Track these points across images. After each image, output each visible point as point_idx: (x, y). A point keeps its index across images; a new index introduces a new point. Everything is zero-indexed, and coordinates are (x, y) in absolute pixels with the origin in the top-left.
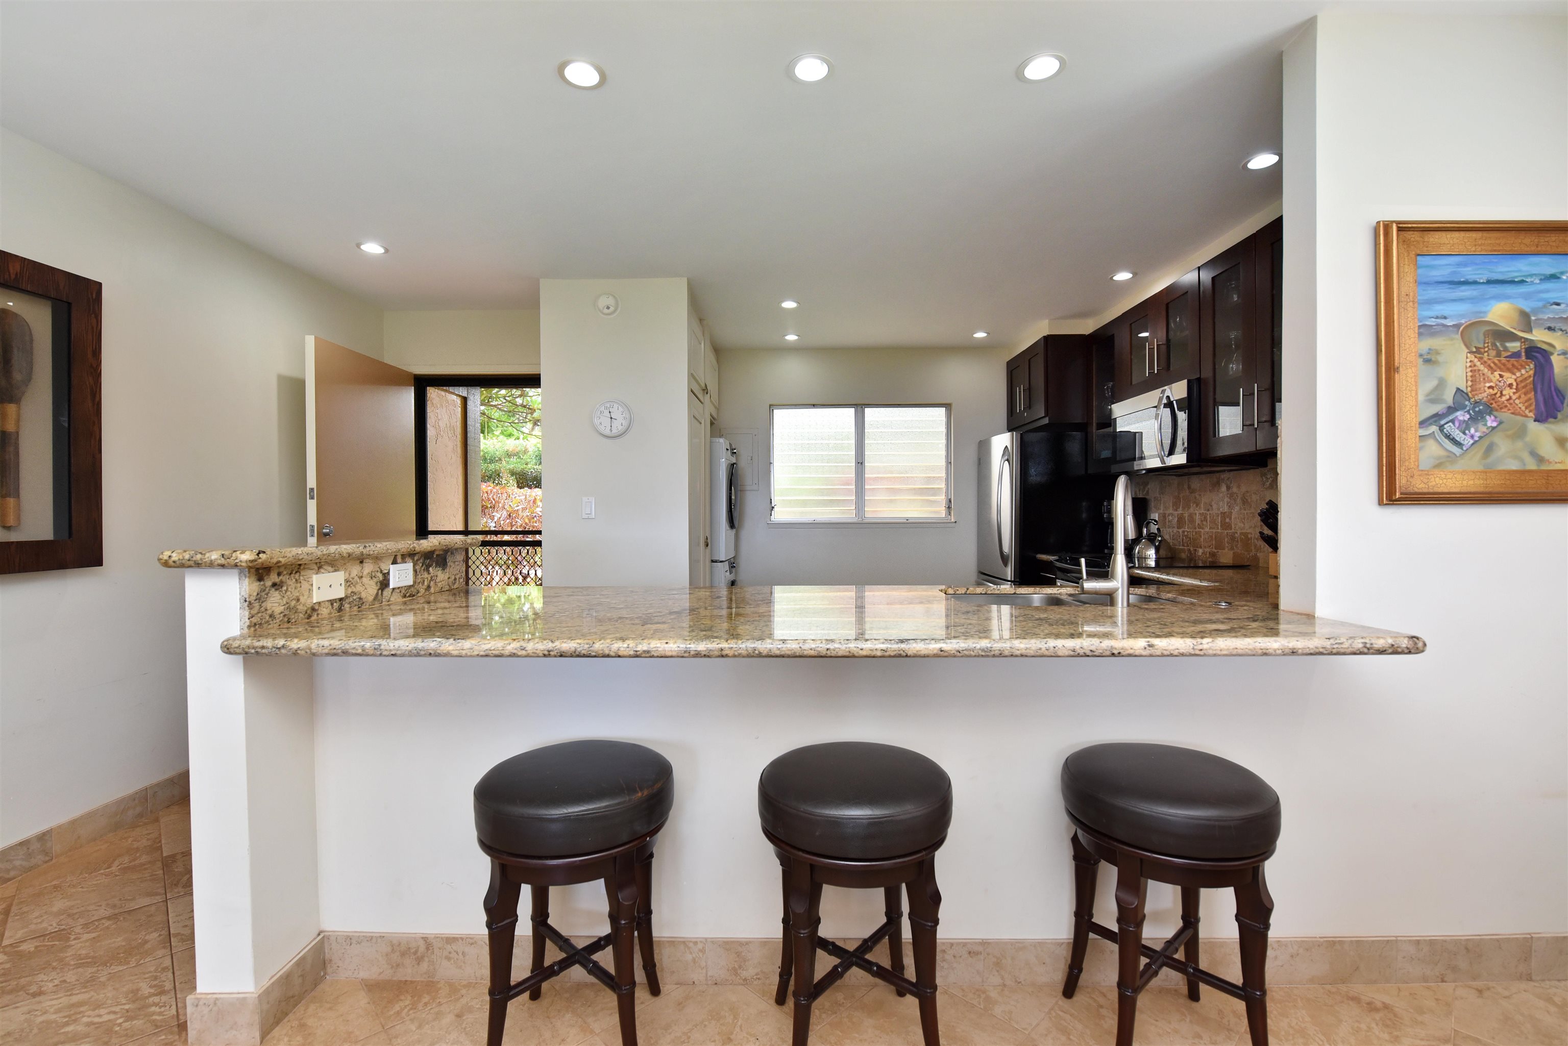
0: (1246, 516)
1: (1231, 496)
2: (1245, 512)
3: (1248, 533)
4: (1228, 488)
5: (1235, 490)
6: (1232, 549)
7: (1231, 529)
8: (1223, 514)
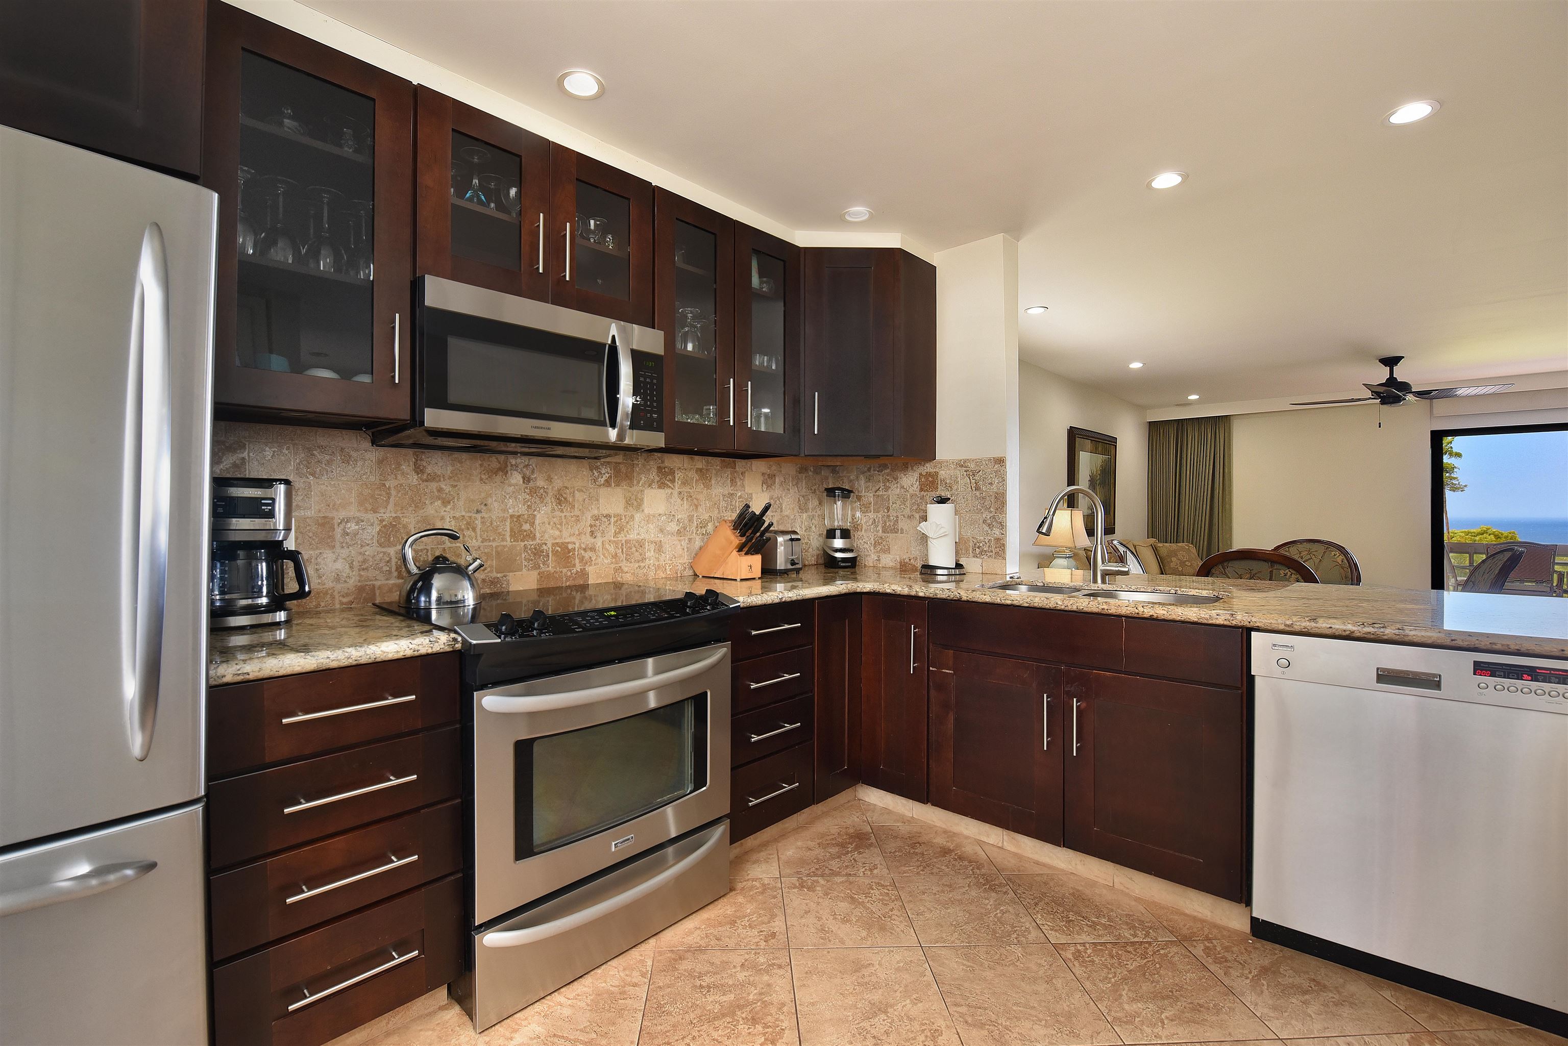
0: (564, 520)
1: (533, 492)
2: (563, 515)
3: (568, 543)
4: (527, 480)
5: (541, 483)
6: (536, 567)
7: (534, 538)
8: (517, 519)
